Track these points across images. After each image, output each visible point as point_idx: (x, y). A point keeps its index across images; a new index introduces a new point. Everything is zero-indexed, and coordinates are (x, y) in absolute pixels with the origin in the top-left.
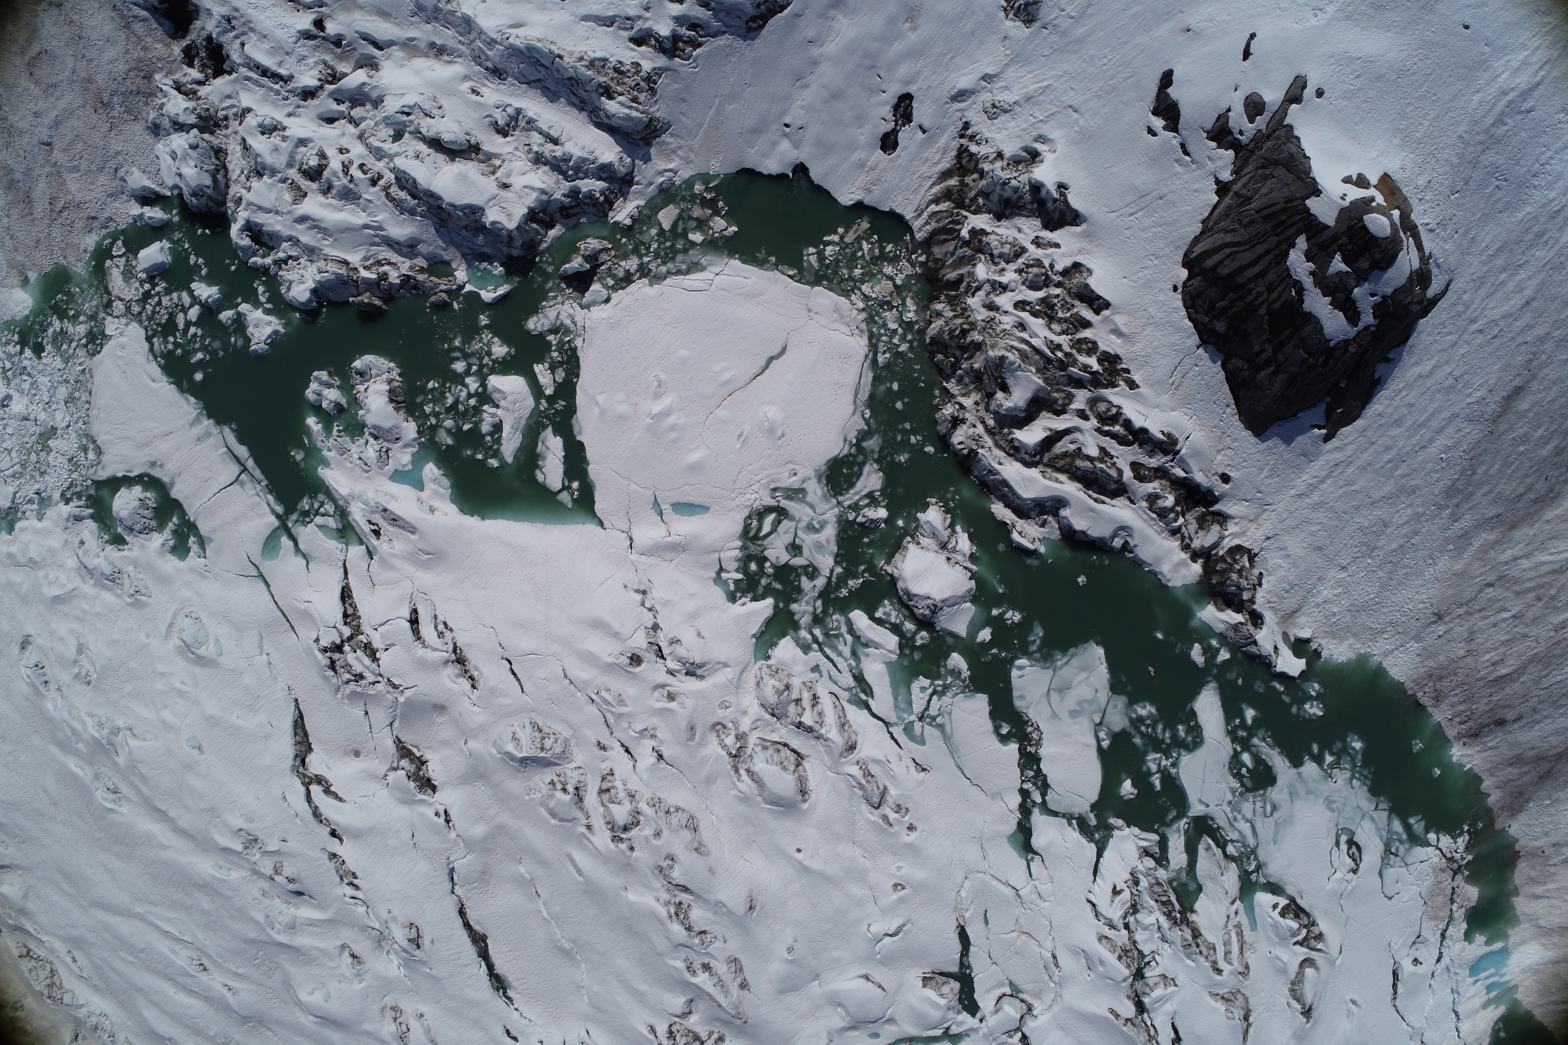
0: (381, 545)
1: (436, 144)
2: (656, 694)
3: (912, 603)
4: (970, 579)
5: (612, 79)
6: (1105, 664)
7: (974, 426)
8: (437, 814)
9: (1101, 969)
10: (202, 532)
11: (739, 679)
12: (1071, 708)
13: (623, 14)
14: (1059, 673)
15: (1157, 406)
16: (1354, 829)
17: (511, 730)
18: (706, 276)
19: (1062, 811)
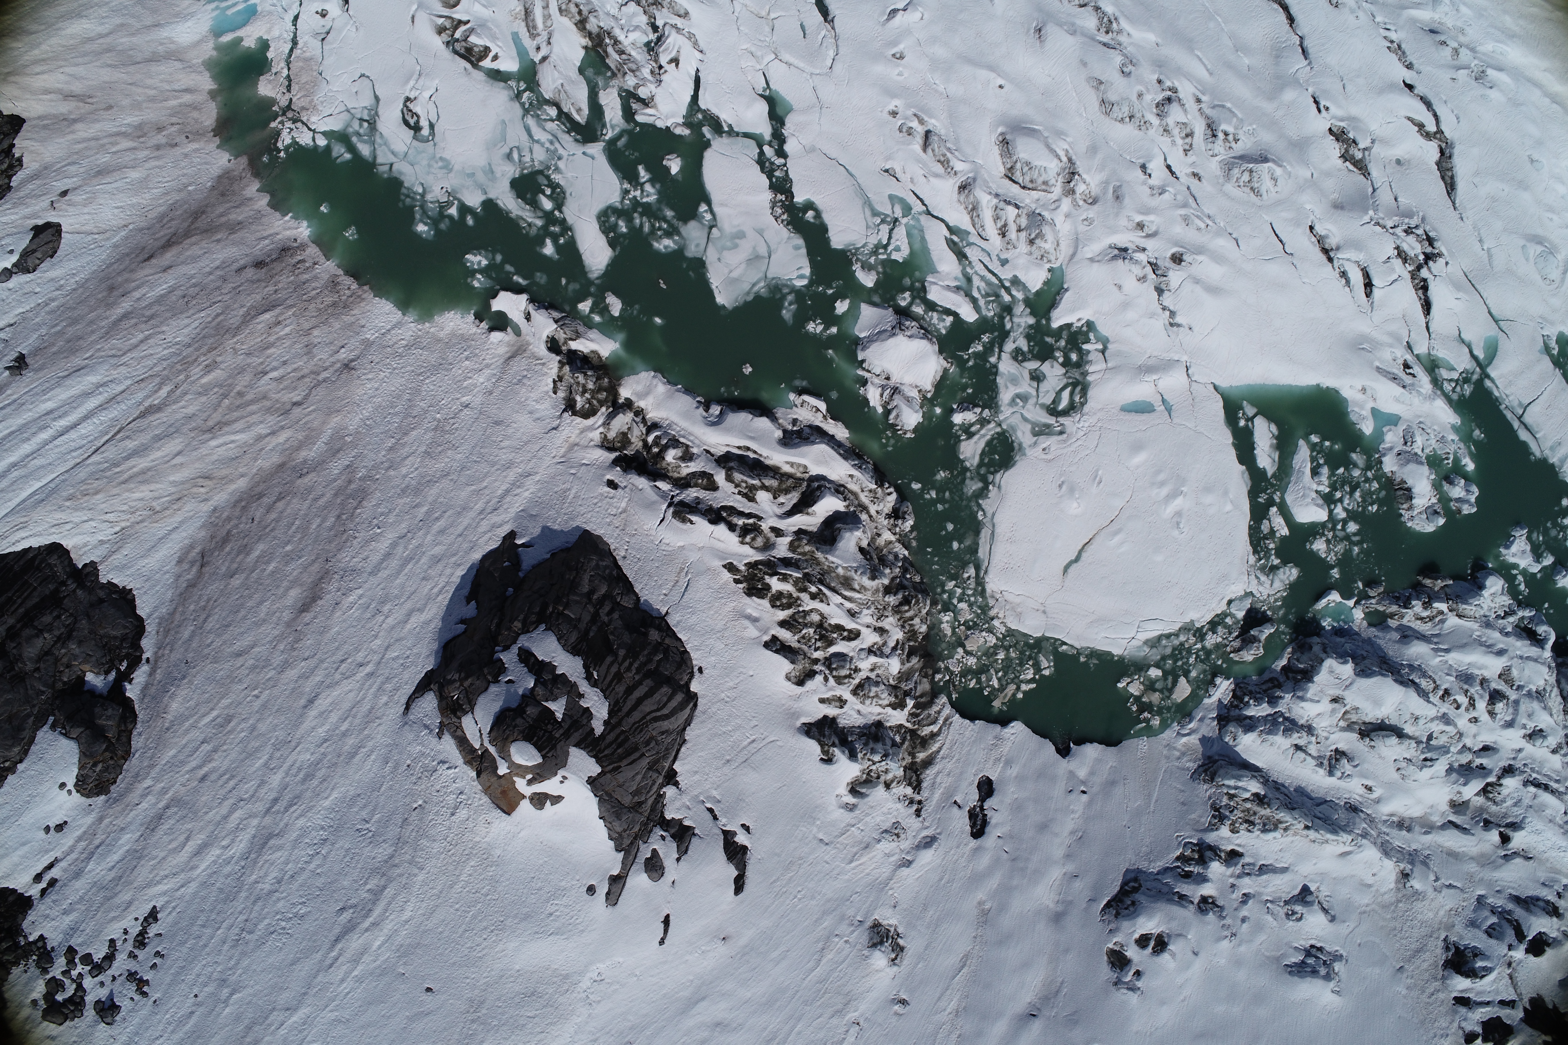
0: (1402, 354)
1: (1399, 733)
2: (1154, 229)
3: (922, 332)
4: (863, 361)
5: (1255, 813)
6: (713, 287)
7: (877, 512)
8: (1327, 109)
10: (1547, 359)
11: (1076, 247)
12: (744, 241)
13: (1253, 877)
14: (761, 275)
15: (700, 547)
16: (415, 143)
17: (1278, 189)
18: (1143, 636)
19: (740, 139)
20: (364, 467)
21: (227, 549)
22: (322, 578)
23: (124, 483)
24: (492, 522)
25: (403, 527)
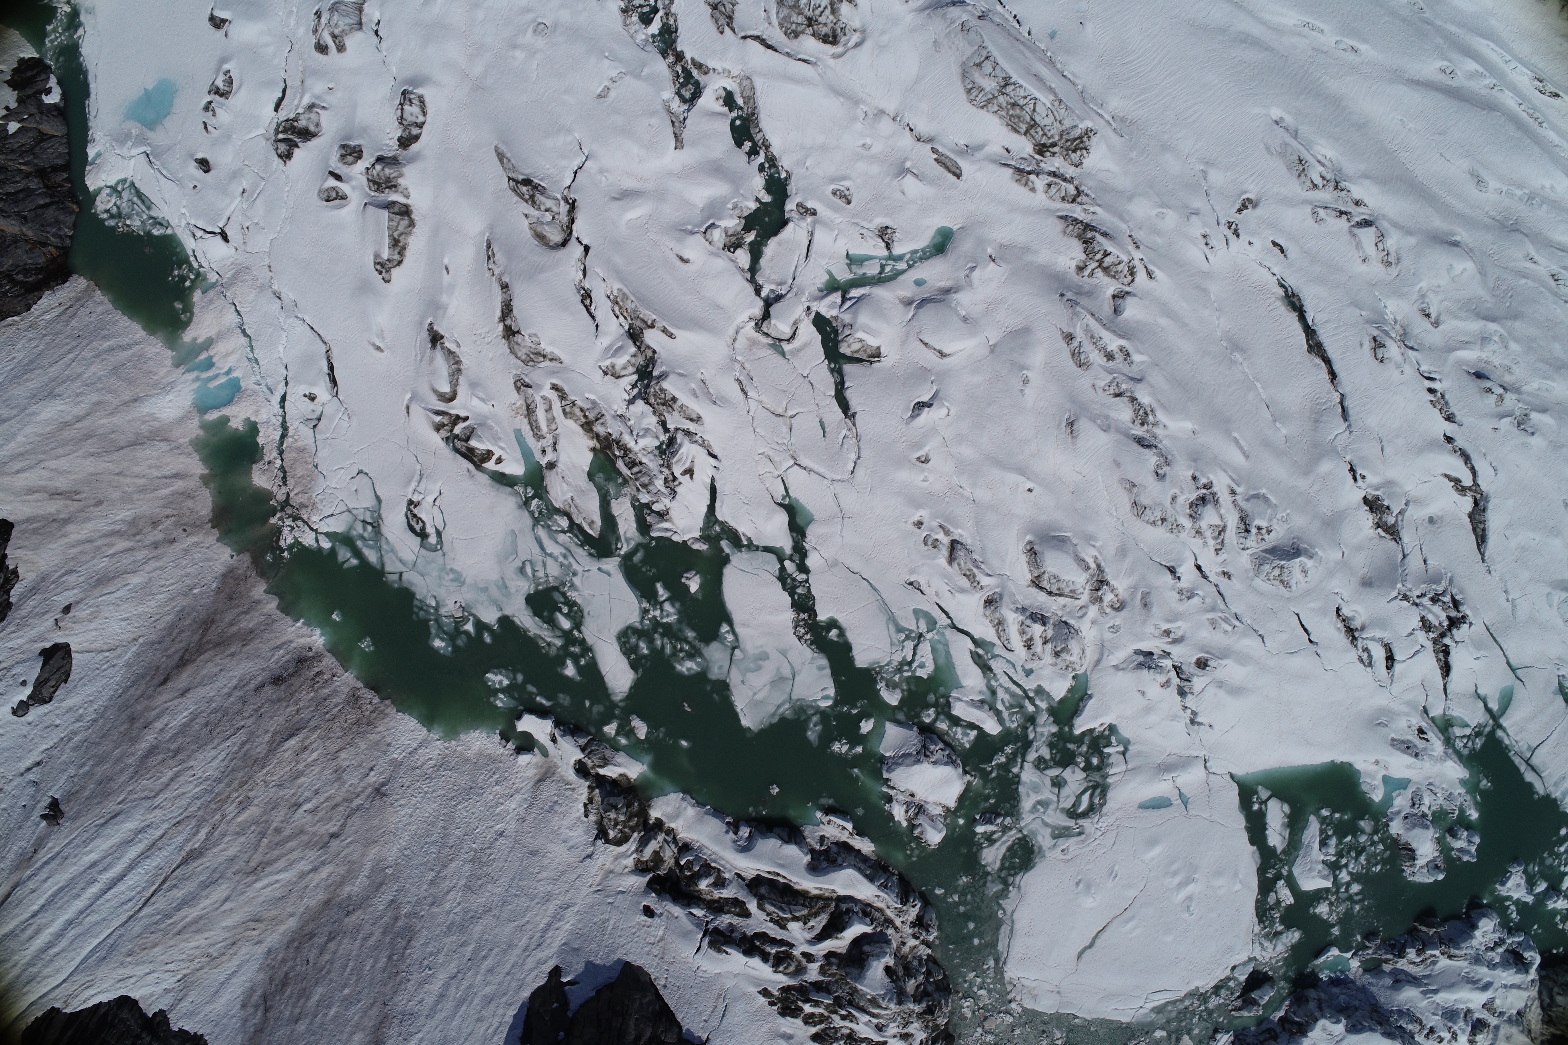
0: (1417, 721)
2: (1180, 633)
3: (947, 752)
4: (888, 780)
6: (738, 710)
7: (903, 924)
9: (693, 386)
10: (1560, 698)
11: (1102, 654)
12: (767, 662)
14: (786, 697)
15: (736, 976)
16: (423, 551)
17: (1308, 579)
18: (1150, 1006)
19: (760, 553)
20: (409, 902)
21: (288, 993)
22: (382, 1022)
23: (179, 933)
24: (538, 958)
25: (453, 967)
